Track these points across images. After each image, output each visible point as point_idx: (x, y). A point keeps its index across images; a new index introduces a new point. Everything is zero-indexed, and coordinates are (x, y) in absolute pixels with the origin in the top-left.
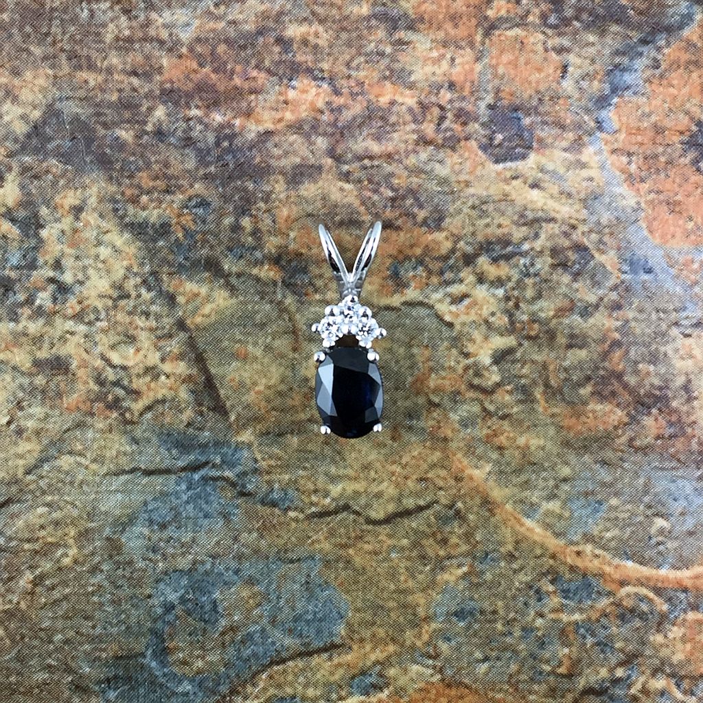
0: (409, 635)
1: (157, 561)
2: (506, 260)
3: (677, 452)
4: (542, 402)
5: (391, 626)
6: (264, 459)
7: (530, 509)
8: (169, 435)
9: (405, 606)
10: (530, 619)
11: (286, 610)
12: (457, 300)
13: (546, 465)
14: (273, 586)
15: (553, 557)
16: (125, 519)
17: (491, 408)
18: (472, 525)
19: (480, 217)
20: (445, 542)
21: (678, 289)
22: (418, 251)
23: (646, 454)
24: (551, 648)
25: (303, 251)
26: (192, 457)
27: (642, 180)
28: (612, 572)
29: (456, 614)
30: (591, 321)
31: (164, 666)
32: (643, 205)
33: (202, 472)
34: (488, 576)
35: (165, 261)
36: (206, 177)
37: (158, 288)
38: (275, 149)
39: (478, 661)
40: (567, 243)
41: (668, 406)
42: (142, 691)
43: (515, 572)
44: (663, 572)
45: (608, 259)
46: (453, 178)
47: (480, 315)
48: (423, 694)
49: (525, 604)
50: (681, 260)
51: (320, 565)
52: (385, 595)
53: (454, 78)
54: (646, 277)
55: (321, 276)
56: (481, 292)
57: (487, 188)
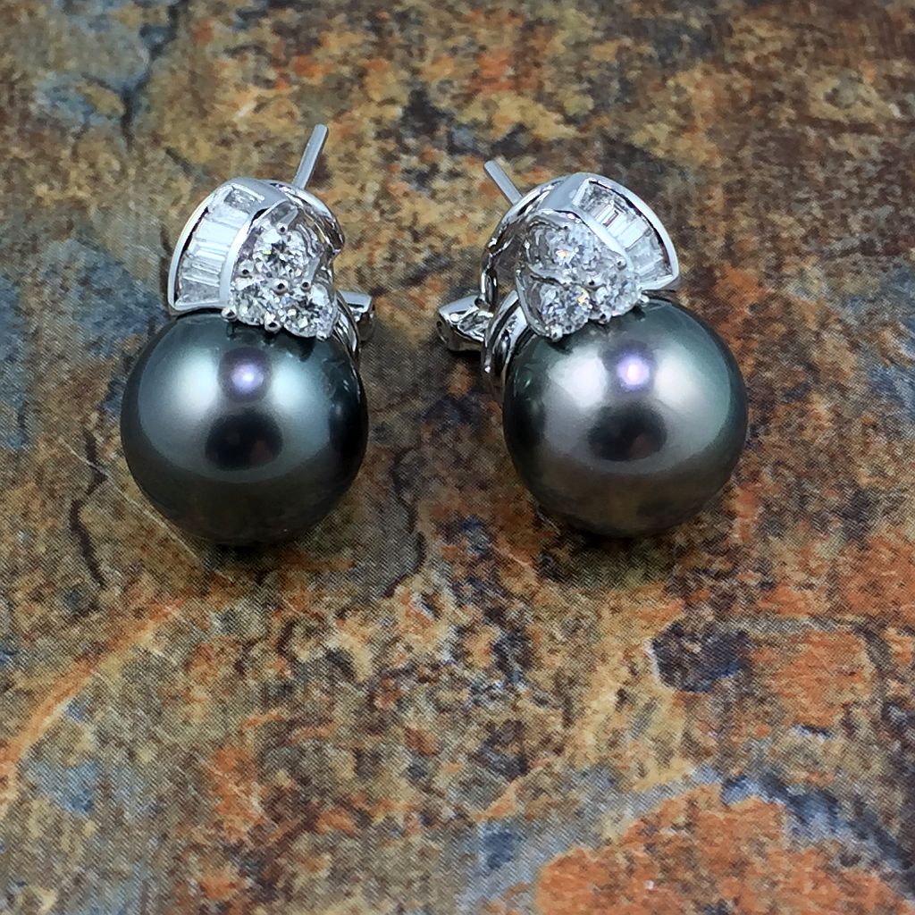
1: (34, 277)
2: (499, 662)
7: (84, 710)
12: (430, 602)
16: (98, 243)
17: (255, 652)
18: (63, 632)
20: (37, 597)
22: (504, 551)
27: (649, 847)
30: (404, 783)
32: (607, 848)
37: (429, 268)
40: (532, 743)
41: (256, 901)
45: (511, 801)
47: (406, 632)
51: (13, 450)
53: (781, 589)
54: (482, 858)
56: (443, 632)
57: (612, 633)
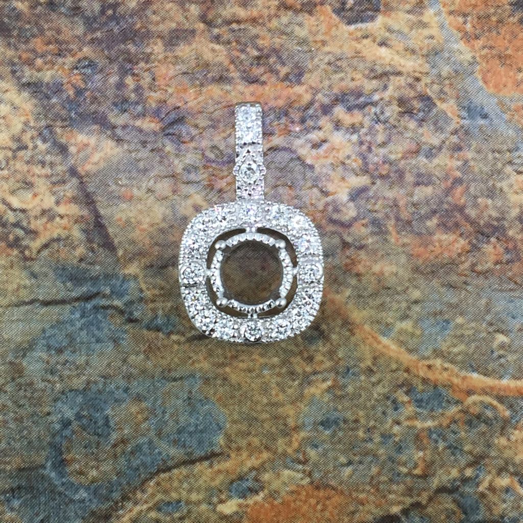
0: (281, 443)
1: (55, 382)
2: (359, 109)
3: (515, 275)
4: (394, 233)
5: (265, 435)
6: (148, 289)
7: (387, 328)
8: (64, 269)
9: (276, 418)
10: (387, 426)
11: (171, 423)
12: (316, 146)
13: (399, 289)
14: (159, 402)
15: (407, 370)
16: (25, 345)
17: (349, 239)
18: (334, 343)
19: (336, 72)
20: (310, 359)
21: (510, 132)
22: (281, 103)
23: (486, 278)
24: (407, 451)
25: (180, 105)
26: (85, 289)
27: (477, 38)
28: (460, 383)
29: (322, 423)
30: (436, 161)
31: (63, 477)
32: (478, 59)
33: (94, 302)
34: (350, 389)
35: (57, 117)
36: (92, 41)
37: (52, 140)
38: (154, 16)
39: (343, 465)
40: (412, 94)
41: (505, 235)
42: (43, 499)
43: (374, 384)
44: (505, 382)
45: (448, 107)
46: (311, 39)
47: (338, 158)
48: (295, 496)
49: (384, 413)
50: (513, 107)
51: (200, 382)
52: (259, 408)
54: (482, 122)
55: (196, 126)
56: (338, 138)
57: (341, 47)
